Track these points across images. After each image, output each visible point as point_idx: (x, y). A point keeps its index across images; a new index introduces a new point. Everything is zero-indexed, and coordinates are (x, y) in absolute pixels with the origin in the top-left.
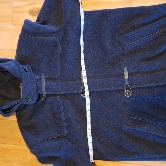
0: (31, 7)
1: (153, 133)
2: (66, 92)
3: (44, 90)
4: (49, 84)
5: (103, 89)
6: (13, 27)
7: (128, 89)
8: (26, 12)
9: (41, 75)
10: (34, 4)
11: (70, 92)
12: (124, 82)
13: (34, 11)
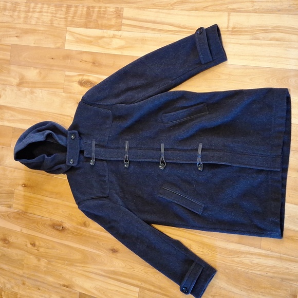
0: (80, 78)
1: (178, 203)
2: (112, 159)
3: (93, 154)
4: (98, 149)
5: (143, 160)
6: (64, 94)
7: (163, 162)
8: (76, 81)
9: (92, 140)
10: (83, 75)
11: (116, 159)
12: (161, 156)
13: (83, 82)
